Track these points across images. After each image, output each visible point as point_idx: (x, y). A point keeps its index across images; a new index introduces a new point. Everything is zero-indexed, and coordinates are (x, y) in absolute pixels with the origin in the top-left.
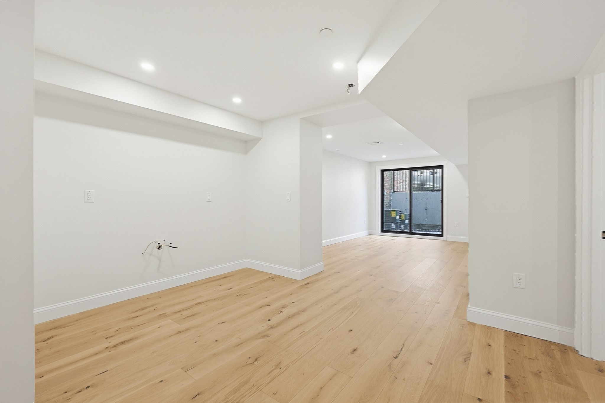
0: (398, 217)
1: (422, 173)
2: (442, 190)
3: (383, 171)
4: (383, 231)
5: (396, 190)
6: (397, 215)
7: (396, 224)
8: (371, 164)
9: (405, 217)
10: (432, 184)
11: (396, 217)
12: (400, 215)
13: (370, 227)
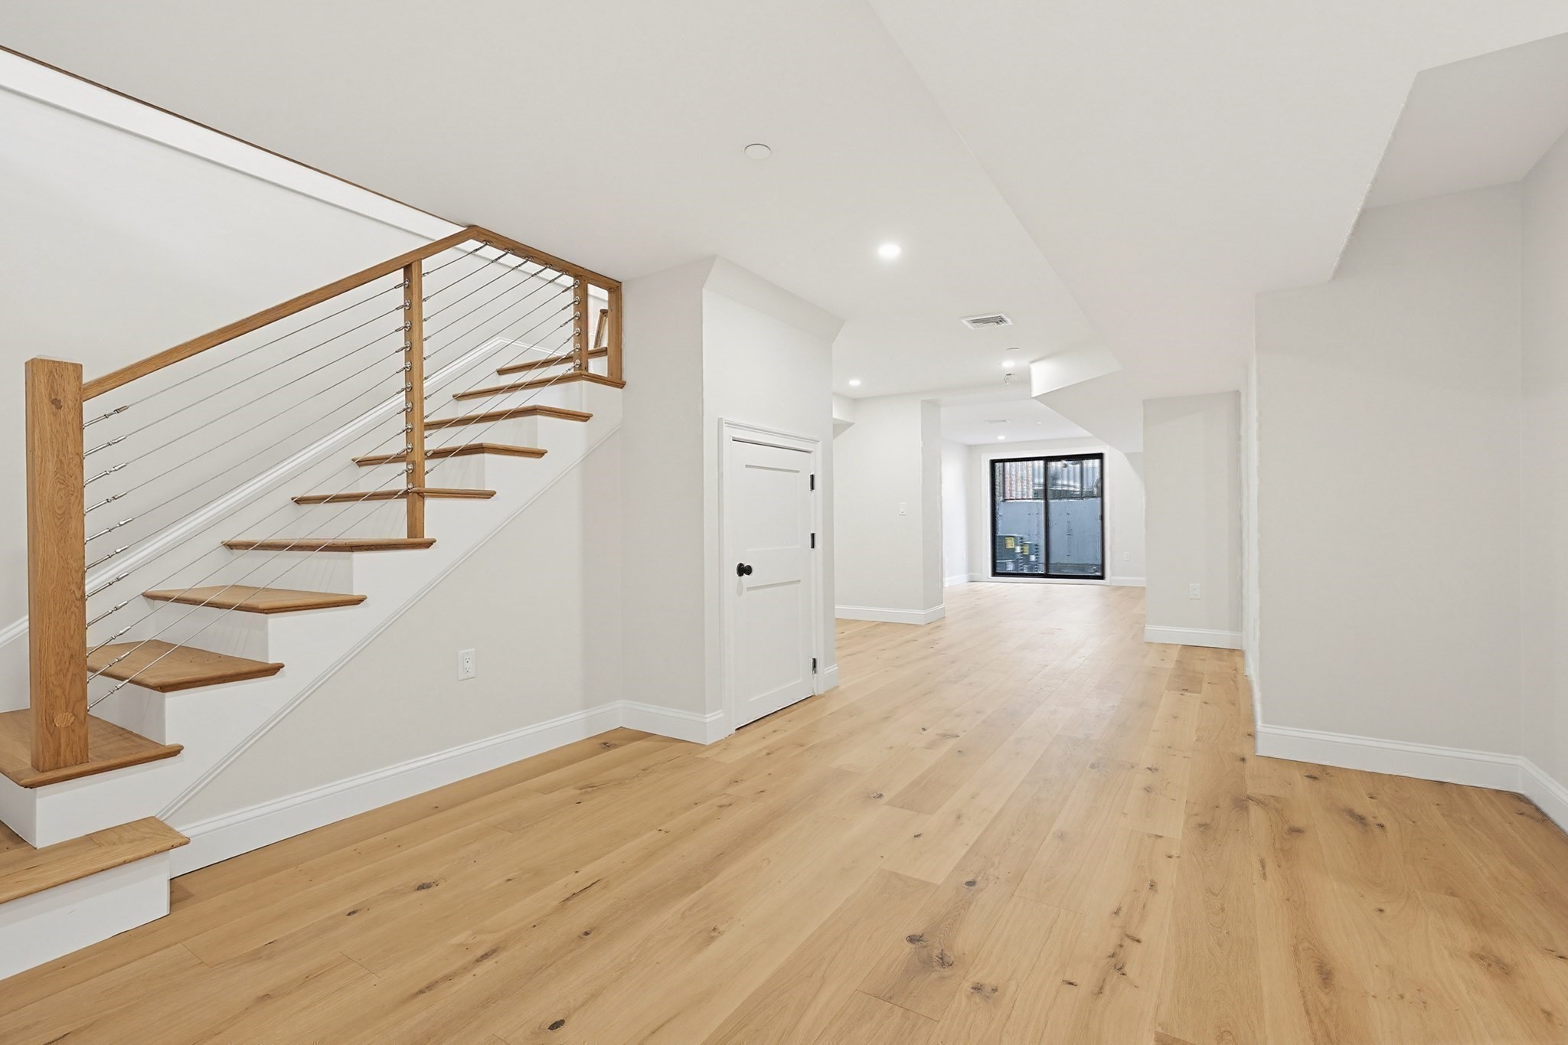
0: (1018, 549)
1: (1066, 466)
2: (1102, 495)
3: (993, 463)
4: (995, 573)
5: (1008, 497)
6: (1016, 545)
7: (1016, 563)
8: (971, 449)
9: (1030, 550)
10: (1078, 485)
11: (1014, 549)
12: (1022, 546)
13: (971, 567)
